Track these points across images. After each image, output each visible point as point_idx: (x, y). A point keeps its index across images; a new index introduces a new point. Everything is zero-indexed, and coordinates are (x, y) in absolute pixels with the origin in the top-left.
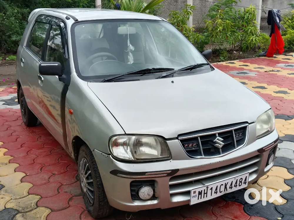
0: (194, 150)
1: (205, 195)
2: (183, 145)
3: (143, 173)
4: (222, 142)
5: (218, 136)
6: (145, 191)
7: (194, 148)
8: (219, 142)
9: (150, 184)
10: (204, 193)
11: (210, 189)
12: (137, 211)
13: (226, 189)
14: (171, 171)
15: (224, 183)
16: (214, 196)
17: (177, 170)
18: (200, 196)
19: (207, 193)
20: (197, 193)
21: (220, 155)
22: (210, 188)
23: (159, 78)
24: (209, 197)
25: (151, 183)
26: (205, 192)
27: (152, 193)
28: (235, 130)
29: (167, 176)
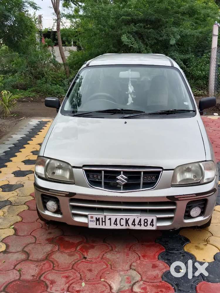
0: (97, 181)
1: (104, 223)
2: (87, 176)
3: (48, 189)
4: (125, 180)
5: (123, 174)
6: (51, 204)
7: (98, 179)
9: (56, 200)
10: (102, 222)
11: (109, 219)
12: (49, 220)
13: (127, 224)
14: (69, 193)
15: (124, 218)
16: (113, 227)
17: (75, 194)
18: (98, 222)
19: (105, 222)
20: (95, 219)
21: (121, 190)
22: (107, 218)
24: (108, 226)
26: (104, 220)
27: (56, 208)
28: (144, 172)
29: (66, 196)
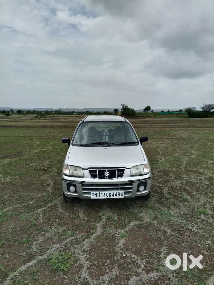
2: (90, 173)
3: (71, 181)
6: (72, 188)
7: (95, 174)
8: (107, 174)
11: (101, 194)
13: (110, 196)
14: (81, 181)
15: (109, 192)
16: (104, 197)
17: (85, 182)
18: (96, 196)
20: (94, 194)
21: (106, 179)
23: (103, 146)
25: (75, 186)
26: (99, 194)
27: (74, 190)
28: (117, 170)
29: (80, 183)
